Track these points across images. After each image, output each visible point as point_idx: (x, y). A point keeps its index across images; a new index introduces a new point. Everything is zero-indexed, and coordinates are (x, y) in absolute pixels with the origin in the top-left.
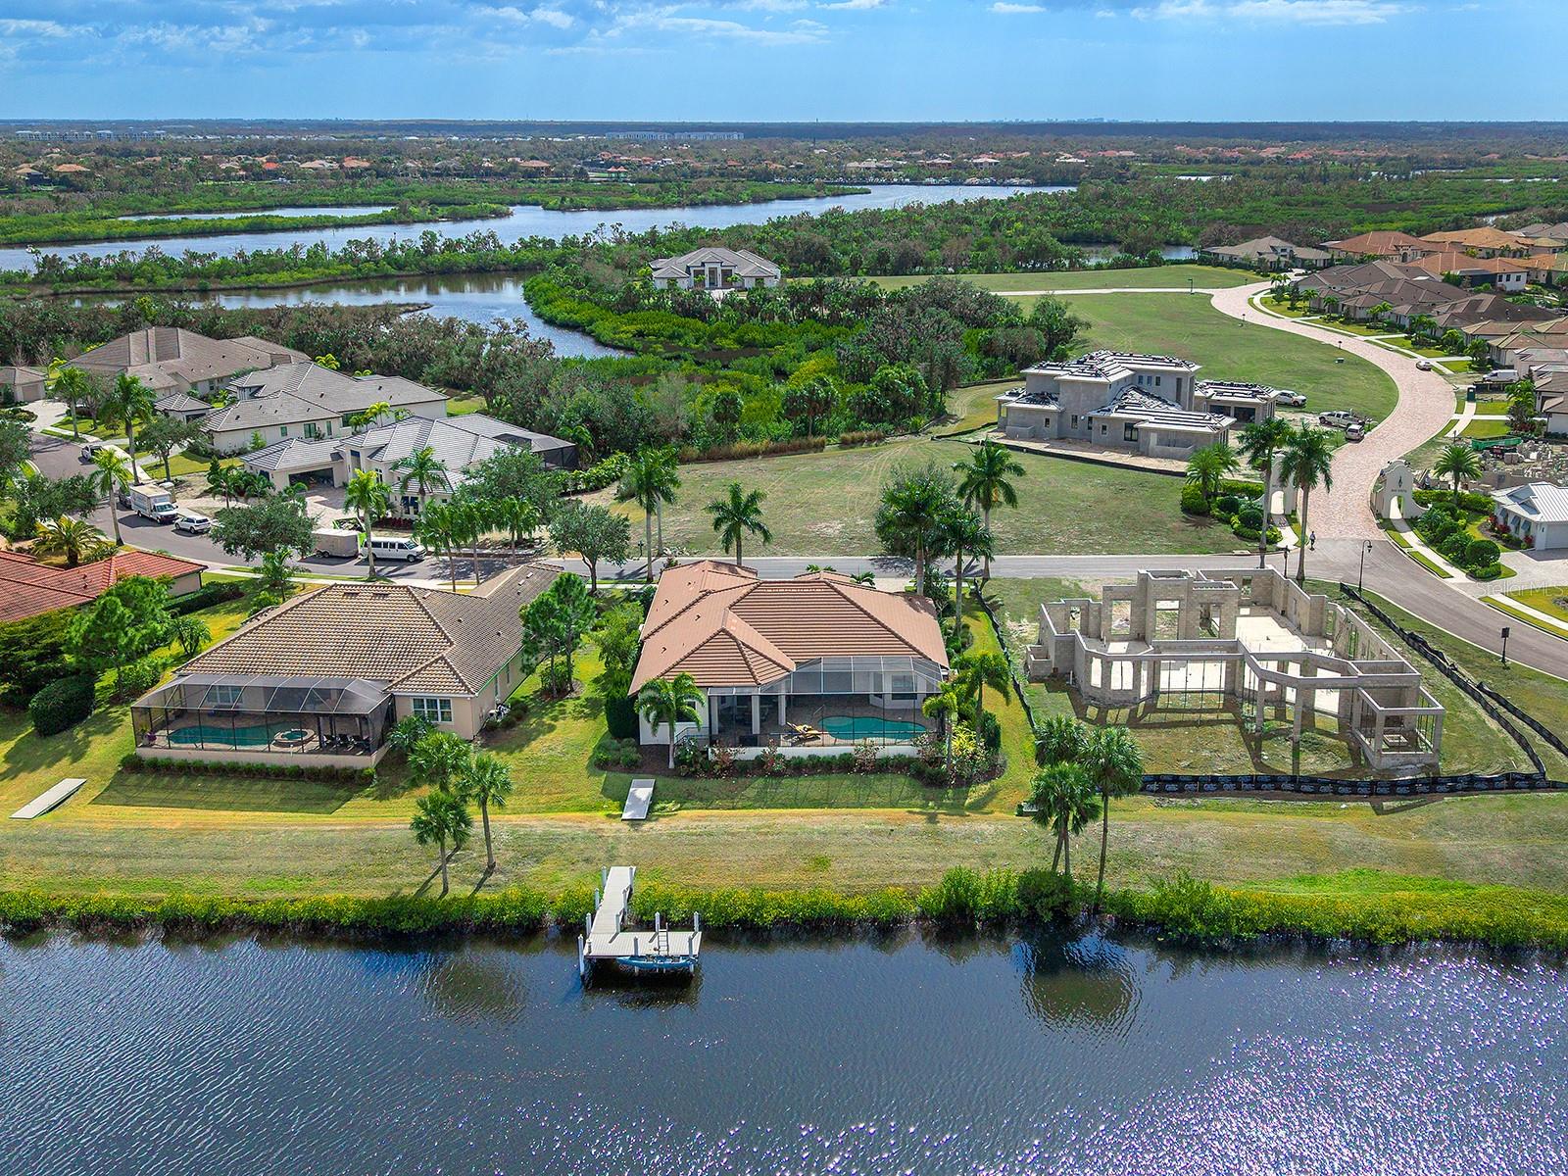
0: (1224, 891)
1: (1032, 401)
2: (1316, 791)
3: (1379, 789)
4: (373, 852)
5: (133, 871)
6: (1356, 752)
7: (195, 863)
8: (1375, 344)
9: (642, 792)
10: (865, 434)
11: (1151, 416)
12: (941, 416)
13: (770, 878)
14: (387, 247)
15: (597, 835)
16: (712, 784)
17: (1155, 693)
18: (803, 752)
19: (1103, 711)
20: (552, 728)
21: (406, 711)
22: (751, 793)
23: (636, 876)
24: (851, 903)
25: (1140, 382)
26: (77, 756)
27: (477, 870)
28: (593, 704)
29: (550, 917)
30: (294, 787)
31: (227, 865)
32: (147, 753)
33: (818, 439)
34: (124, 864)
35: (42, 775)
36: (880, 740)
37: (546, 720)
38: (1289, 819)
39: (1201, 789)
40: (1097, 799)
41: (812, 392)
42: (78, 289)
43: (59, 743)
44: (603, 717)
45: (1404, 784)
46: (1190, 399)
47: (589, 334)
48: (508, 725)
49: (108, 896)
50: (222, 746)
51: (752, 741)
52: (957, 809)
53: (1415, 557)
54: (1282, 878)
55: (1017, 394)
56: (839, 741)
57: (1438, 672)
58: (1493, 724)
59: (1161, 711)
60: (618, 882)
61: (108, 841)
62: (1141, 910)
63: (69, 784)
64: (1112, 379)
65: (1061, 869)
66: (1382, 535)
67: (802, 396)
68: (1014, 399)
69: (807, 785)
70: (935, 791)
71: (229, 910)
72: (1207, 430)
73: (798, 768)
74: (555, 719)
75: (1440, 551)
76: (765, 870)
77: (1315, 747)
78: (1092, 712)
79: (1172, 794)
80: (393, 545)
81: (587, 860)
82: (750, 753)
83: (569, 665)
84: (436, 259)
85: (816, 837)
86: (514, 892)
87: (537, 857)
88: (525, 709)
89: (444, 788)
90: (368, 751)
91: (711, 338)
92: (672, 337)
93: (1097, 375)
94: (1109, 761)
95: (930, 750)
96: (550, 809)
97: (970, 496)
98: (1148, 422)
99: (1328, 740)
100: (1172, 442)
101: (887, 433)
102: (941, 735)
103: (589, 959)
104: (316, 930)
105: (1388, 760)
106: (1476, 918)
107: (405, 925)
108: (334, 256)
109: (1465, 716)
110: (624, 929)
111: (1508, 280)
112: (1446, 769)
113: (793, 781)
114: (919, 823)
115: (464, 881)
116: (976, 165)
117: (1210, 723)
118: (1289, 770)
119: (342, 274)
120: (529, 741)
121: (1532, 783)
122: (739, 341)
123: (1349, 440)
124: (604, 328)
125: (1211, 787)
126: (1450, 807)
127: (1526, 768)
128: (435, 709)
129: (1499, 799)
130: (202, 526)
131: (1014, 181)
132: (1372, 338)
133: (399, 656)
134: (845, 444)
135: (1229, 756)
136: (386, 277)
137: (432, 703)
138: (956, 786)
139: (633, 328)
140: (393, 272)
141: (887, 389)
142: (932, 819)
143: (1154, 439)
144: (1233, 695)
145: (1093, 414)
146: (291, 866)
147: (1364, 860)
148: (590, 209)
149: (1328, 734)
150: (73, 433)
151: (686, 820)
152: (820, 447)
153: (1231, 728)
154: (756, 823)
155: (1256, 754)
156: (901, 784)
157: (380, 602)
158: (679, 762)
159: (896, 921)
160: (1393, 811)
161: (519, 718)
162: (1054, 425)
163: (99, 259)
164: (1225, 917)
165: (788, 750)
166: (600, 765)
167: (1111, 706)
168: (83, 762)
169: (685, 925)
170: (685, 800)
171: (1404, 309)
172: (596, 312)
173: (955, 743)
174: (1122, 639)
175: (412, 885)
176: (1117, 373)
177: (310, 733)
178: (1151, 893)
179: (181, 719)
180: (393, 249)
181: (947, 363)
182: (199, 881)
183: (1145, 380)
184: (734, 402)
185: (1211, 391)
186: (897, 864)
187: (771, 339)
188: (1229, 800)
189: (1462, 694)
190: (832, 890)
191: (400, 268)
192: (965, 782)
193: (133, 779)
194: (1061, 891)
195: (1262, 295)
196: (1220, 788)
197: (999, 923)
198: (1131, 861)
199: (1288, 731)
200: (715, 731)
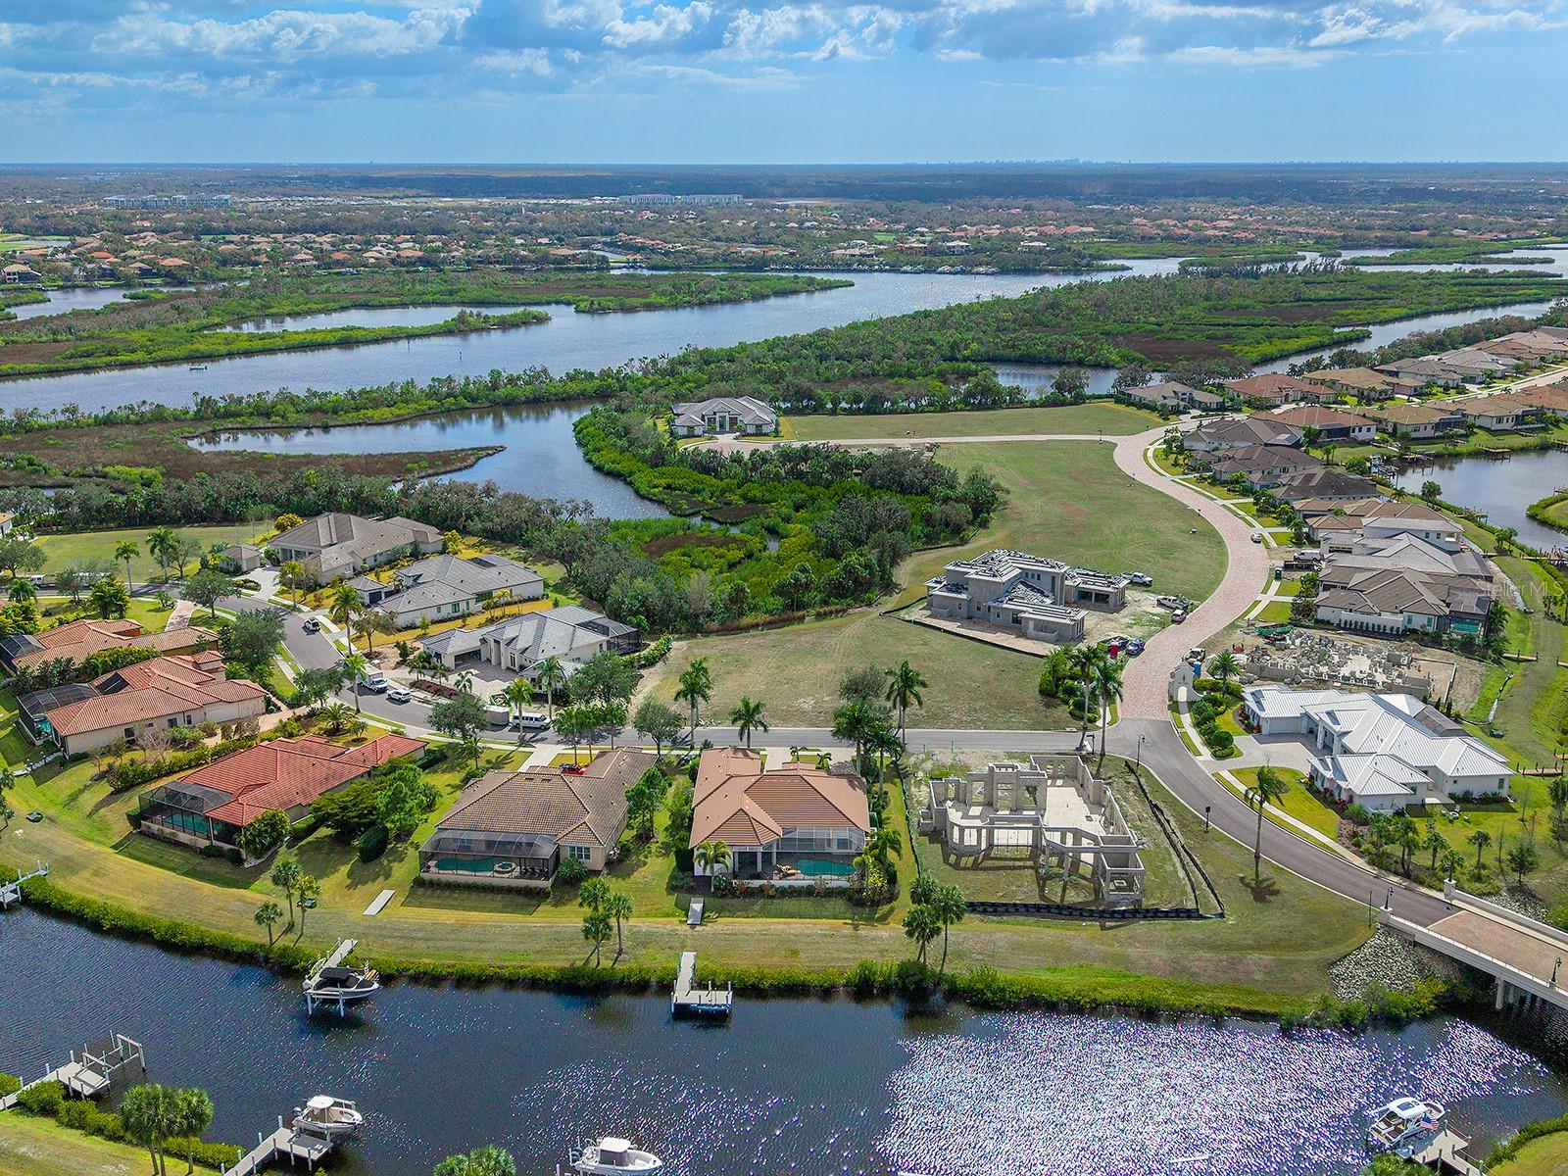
0: (1003, 976)
1: (950, 591)
2: (1070, 914)
3: (1106, 914)
4: (559, 939)
5: (438, 949)
6: (1097, 890)
7: (467, 945)
8: (1229, 509)
9: (697, 906)
10: (833, 608)
11: (1032, 607)
12: (889, 587)
13: (766, 961)
14: (463, 382)
15: (673, 934)
16: (734, 901)
17: (991, 846)
18: (785, 883)
19: (959, 857)
20: (645, 864)
21: (566, 854)
22: (757, 908)
23: (696, 957)
24: (809, 978)
25: (1026, 579)
26: (387, 876)
27: (613, 951)
28: (666, 846)
29: (653, 980)
30: (508, 897)
31: (483, 946)
32: (426, 876)
33: (800, 613)
34: (430, 944)
35: (370, 887)
36: (829, 877)
37: (642, 858)
38: (1052, 931)
39: (1007, 911)
40: (940, 924)
41: (797, 580)
42: (230, 426)
43: (374, 867)
44: (673, 857)
45: (1119, 912)
46: (1062, 589)
47: (630, 484)
48: (620, 861)
49: (427, 962)
50: (467, 873)
51: (758, 877)
52: (870, 920)
53: (1184, 736)
54: (1039, 968)
55: (940, 583)
56: (806, 877)
57: (1163, 834)
58: (1182, 874)
59: (993, 859)
60: (688, 960)
61: (420, 930)
62: (960, 984)
63: (387, 894)
64: (1005, 579)
65: (922, 960)
66: (1168, 716)
67: (790, 583)
68: (939, 586)
69: (789, 904)
70: (859, 909)
71: (490, 971)
72: (1067, 621)
73: (783, 893)
74: (646, 857)
75: (1202, 733)
76: (765, 956)
77: (1076, 886)
78: (952, 859)
79: (991, 913)
80: (531, 719)
81: (670, 948)
82: (756, 883)
83: (651, 820)
84: (502, 392)
85: (792, 938)
86: (634, 965)
87: (644, 945)
88: (628, 850)
89: (596, 909)
90: (547, 878)
91: (723, 492)
92: (693, 492)
93: (994, 576)
94: (946, 904)
95: (856, 885)
96: (647, 916)
97: (895, 700)
98: (1028, 613)
99: (1083, 882)
100: (1044, 630)
101: (849, 606)
102: (863, 876)
103: (676, 1005)
104: (535, 983)
105: (1114, 896)
106: (1134, 995)
107: (582, 983)
108: (423, 392)
109: (1169, 868)
110: (692, 988)
111: (1360, 431)
112: (1148, 903)
113: (779, 901)
114: (848, 930)
115: (607, 958)
116: (949, 247)
117: (1019, 868)
118: (1058, 900)
119: (430, 409)
120: (633, 871)
121: (1189, 914)
122: (744, 497)
123: (1173, 621)
124: (642, 479)
125: (1012, 910)
126: (1141, 927)
127: (1190, 905)
128: (580, 853)
129: (1167, 923)
130: (406, 698)
131: (981, 269)
132: (1227, 503)
133: (560, 820)
134: (820, 616)
135: (1024, 890)
136: (463, 409)
137: (580, 849)
138: (871, 906)
139: (663, 482)
140: (469, 405)
141: (850, 572)
142: (856, 928)
143: (1031, 624)
144: (1036, 849)
145: (990, 603)
146: (517, 947)
147: (1086, 958)
148: (615, 311)
149: (1084, 878)
150: (291, 603)
151: (723, 925)
152: (801, 619)
153: (1031, 871)
154: (760, 928)
155: (1042, 889)
156: (839, 904)
157: (546, 784)
158: (717, 888)
159: (833, 987)
160: (1111, 928)
161: (626, 856)
162: (964, 611)
163: (242, 398)
164: (1003, 990)
165: (777, 882)
166: (672, 888)
167: (963, 855)
168: (391, 880)
169: (723, 987)
170: (721, 911)
171: (1256, 477)
172: (635, 465)
173: (871, 880)
174: (979, 804)
175: (581, 960)
176: (1009, 572)
177: (514, 865)
178: (967, 975)
179: (440, 854)
180: (467, 384)
181: (893, 547)
182: (471, 954)
183: (1030, 575)
184: (743, 590)
185: (1079, 580)
186: (835, 955)
187: (768, 496)
188: (1021, 918)
189: (1172, 850)
190: (800, 968)
191: (473, 400)
192: (875, 904)
193: (421, 891)
194: (920, 973)
195: (1156, 445)
196: (1017, 910)
197: (886, 990)
198: (960, 955)
199: (1063, 874)
200: (737, 870)
